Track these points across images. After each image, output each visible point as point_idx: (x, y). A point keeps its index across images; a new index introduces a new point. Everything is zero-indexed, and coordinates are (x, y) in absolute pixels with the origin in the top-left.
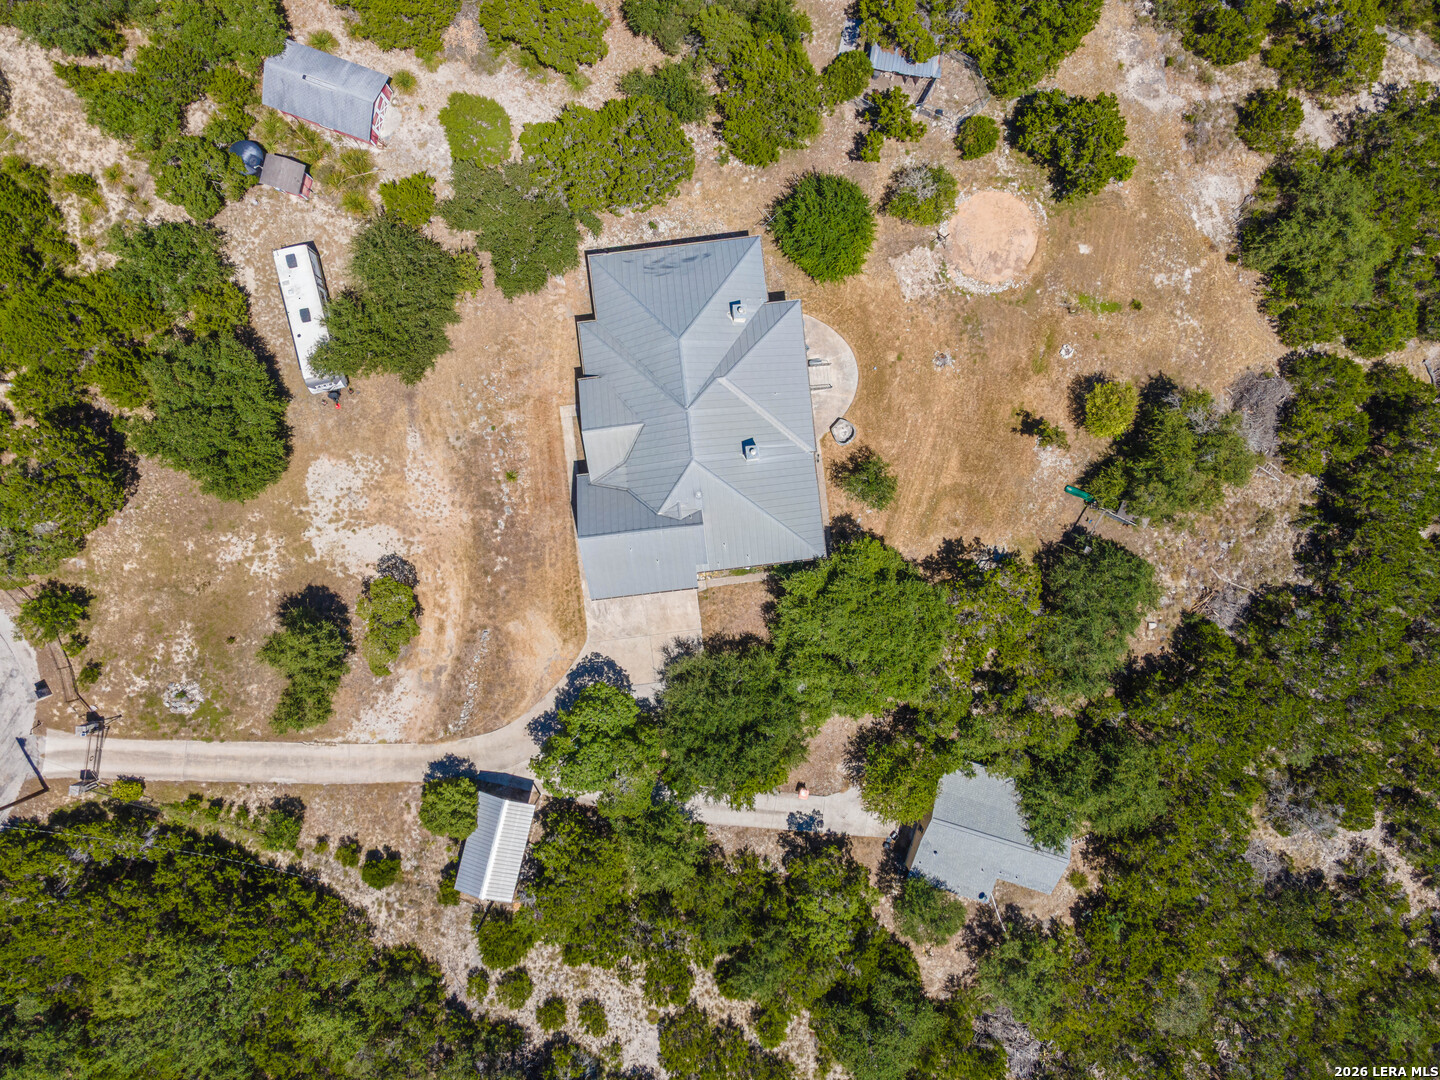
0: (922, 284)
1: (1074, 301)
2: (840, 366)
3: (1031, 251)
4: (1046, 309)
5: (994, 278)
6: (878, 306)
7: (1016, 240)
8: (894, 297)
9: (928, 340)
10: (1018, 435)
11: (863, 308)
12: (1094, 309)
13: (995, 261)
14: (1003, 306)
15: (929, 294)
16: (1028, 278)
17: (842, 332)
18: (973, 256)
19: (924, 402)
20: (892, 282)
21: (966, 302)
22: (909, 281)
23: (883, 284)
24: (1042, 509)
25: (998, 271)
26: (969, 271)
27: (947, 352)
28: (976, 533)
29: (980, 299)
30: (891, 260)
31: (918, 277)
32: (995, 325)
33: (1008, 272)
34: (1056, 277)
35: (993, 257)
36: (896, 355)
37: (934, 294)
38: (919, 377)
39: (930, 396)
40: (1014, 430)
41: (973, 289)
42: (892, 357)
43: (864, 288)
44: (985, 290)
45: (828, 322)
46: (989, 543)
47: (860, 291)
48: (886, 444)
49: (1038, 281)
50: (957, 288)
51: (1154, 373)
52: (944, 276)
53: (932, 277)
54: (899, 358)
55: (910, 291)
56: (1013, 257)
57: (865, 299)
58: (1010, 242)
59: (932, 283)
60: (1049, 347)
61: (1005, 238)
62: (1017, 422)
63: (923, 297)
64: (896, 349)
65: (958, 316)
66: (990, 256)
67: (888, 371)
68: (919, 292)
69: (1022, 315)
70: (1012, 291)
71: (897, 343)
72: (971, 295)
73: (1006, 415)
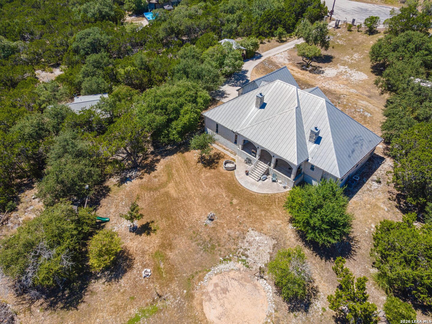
0: (250, 243)
1: (159, 304)
2: (253, 184)
3: (206, 310)
4: (174, 286)
5: (215, 280)
6: (261, 215)
7: (220, 310)
8: (257, 225)
9: (224, 221)
10: (149, 221)
11: (267, 210)
12: (143, 311)
13: (222, 289)
14: (200, 269)
15: (243, 242)
16: (197, 294)
17: (265, 196)
18: (236, 283)
19: (205, 198)
20: (265, 230)
21: (220, 255)
22: (257, 238)
23: (268, 226)
24: (117, 206)
25: (216, 285)
26: (232, 274)
27: (210, 224)
28: (144, 180)
29: (215, 263)
30: (275, 242)
31: (255, 245)
32: (196, 256)
33: (210, 288)
34: (180, 307)
35: (225, 291)
36: (234, 203)
37: (240, 244)
38: (216, 203)
39: (204, 202)
40: (153, 222)
41: (222, 266)
42: (235, 201)
43: (274, 218)
44: (216, 269)
45: (275, 194)
46: (136, 181)
47: (275, 215)
48: (208, 174)
49: (190, 297)
50: (230, 260)
51: (82, 306)
52: (243, 260)
53: (248, 253)
54: (231, 203)
55: (253, 235)
56: (214, 299)
57: (269, 214)
58: (222, 305)
59: (246, 250)
60: (159, 268)
61: (226, 305)
62: (153, 226)
63: (244, 238)
64: (236, 205)
65: (219, 245)
66: (227, 290)
67: (231, 196)
68: (248, 238)
69: (185, 272)
70: (200, 279)
71: (238, 208)
72: (221, 262)
73: (160, 224)
